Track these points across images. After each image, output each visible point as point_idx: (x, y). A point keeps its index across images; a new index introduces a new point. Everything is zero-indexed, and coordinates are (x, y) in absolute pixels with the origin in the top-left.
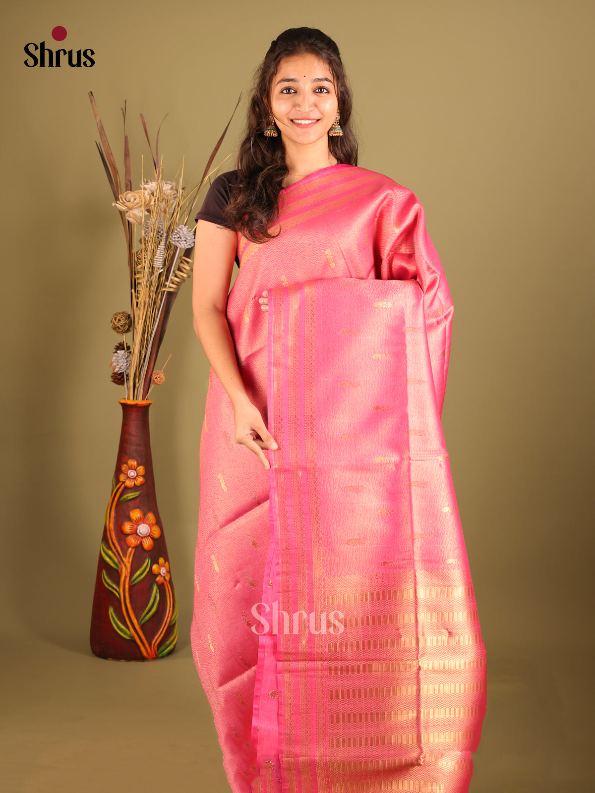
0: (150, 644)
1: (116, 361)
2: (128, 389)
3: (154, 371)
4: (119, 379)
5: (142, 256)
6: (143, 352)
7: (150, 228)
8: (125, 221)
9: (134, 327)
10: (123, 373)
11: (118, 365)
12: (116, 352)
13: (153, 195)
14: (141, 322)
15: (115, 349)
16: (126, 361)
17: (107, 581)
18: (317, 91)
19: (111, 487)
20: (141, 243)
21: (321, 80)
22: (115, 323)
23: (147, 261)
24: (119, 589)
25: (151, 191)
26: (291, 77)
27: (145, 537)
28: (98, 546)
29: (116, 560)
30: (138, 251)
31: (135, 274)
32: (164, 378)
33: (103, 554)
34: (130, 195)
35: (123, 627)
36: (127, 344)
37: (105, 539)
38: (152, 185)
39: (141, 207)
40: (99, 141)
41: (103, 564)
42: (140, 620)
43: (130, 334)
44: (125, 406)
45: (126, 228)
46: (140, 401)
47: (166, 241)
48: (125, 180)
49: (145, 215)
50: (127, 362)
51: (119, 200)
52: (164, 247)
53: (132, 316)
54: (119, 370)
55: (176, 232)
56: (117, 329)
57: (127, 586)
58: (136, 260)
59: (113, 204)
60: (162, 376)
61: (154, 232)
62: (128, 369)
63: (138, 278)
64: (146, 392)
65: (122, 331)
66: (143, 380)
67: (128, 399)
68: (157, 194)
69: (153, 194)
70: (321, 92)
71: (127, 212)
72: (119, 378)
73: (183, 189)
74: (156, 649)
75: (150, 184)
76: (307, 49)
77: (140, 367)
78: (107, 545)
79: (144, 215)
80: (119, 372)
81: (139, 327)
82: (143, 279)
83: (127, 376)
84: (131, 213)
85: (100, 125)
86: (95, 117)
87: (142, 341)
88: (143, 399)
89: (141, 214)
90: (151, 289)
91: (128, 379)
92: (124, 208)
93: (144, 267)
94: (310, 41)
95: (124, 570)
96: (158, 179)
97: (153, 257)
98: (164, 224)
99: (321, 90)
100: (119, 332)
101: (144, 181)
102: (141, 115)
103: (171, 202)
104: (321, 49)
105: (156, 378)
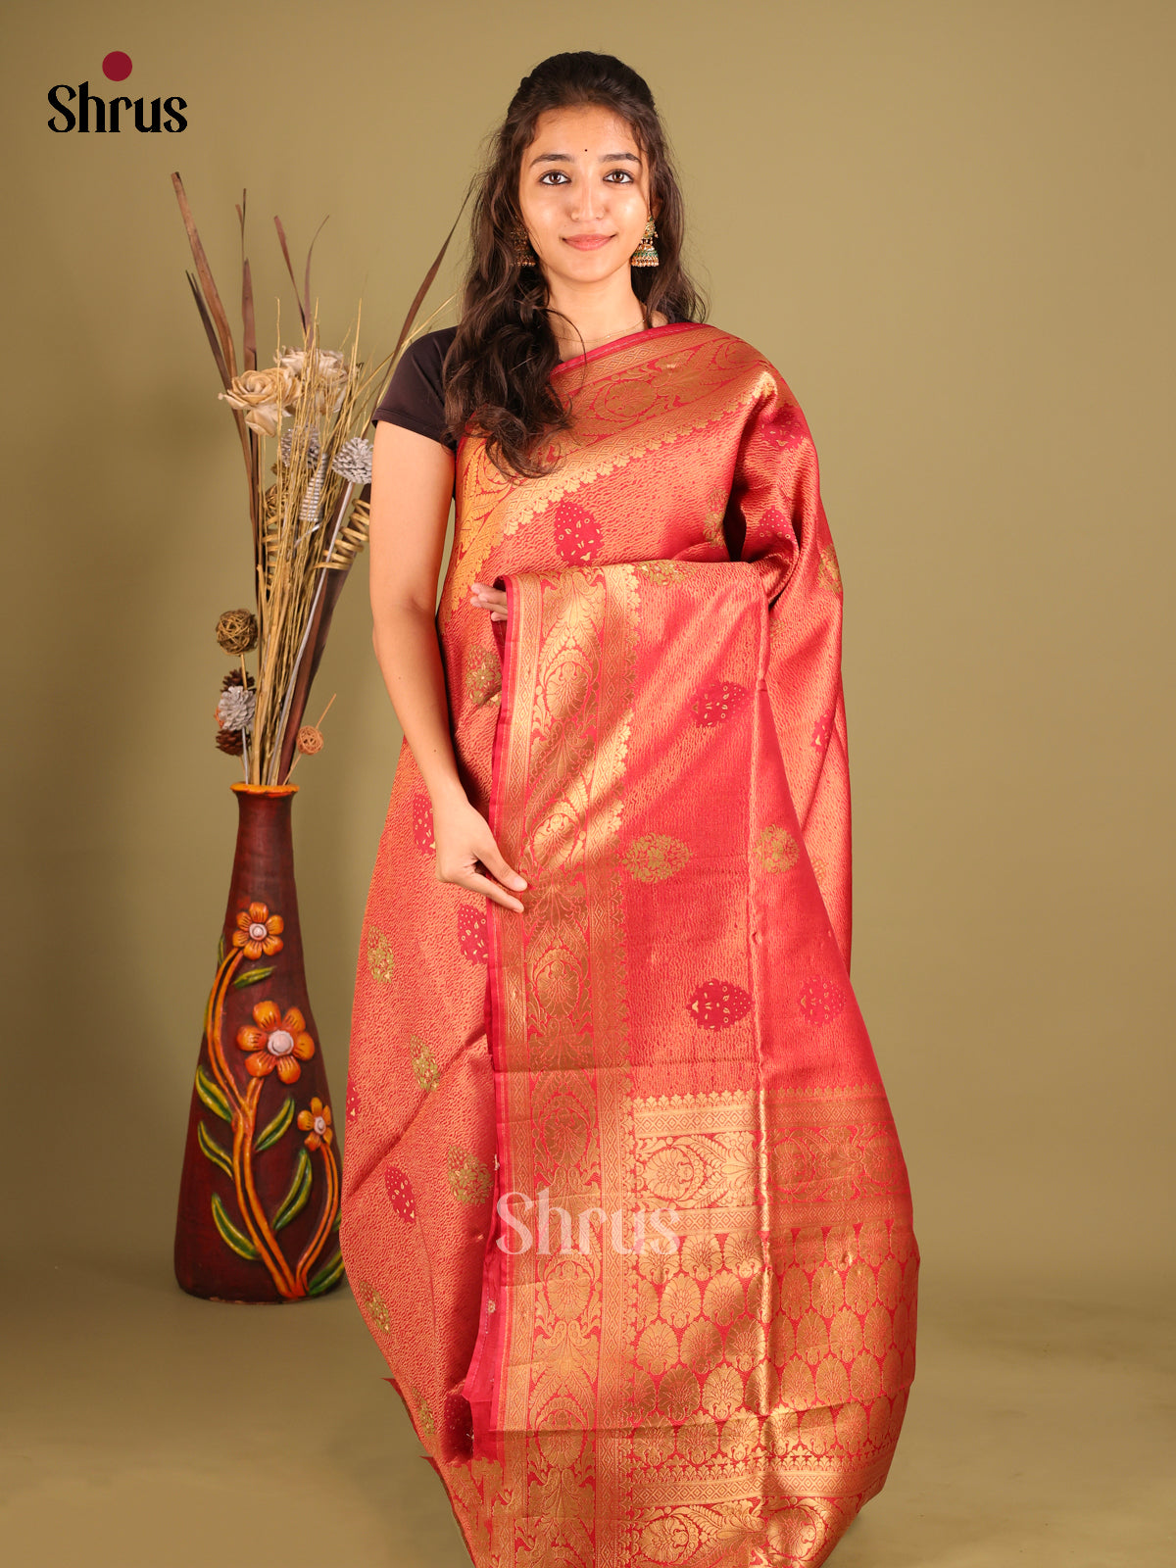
0: (293, 1270)
1: (226, 708)
2: (251, 762)
3: (302, 728)
4: (232, 744)
5: (278, 499)
6: (280, 691)
7: (293, 444)
8: (244, 430)
9: (262, 639)
10: (241, 731)
11: (229, 715)
12: (226, 690)
13: (300, 379)
14: (276, 630)
15: (224, 682)
16: (245, 707)
17: (209, 1143)
18: (610, 178)
19: (216, 958)
20: (276, 473)
21: (617, 157)
22: (225, 632)
23: (288, 509)
24: (232, 1160)
25: (295, 370)
26: (560, 152)
27: (285, 1056)
28: (188, 1074)
29: (225, 1102)
30: (270, 490)
31: (264, 535)
32: (321, 742)
33: (201, 1090)
34: (254, 378)
35: (239, 1236)
36: (247, 673)
37: (204, 1061)
38: (298, 359)
39: (275, 402)
40: (193, 270)
41: (199, 1111)
42: (274, 1221)
43: (254, 654)
44: (244, 797)
45: (246, 442)
46: (273, 787)
47: (326, 469)
48: (245, 346)
49: (284, 419)
50: (247, 709)
51: (231, 388)
52: (321, 481)
53: (258, 618)
54: (231, 726)
55: (344, 450)
56: (229, 643)
57: (247, 1155)
58: (266, 506)
59: (221, 397)
60: (318, 738)
61: (301, 452)
62: (249, 723)
63: (269, 543)
64: (285, 768)
65: (238, 649)
66: (281, 746)
67: (249, 783)
68: (307, 375)
69: (299, 376)
70: (618, 181)
71: (248, 411)
72: (232, 742)
73: (358, 365)
74: (305, 1278)
75: (293, 355)
76: (590, 98)
77: (273, 718)
78: (207, 1074)
79: (281, 417)
80: (232, 729)
81: (272, 641)
82: (279, 544)
83: (248, 736)
84: (255, 413)
85: (195, 238)
86: (185, 222)
87: (277, 669)
88: (280, 783)
89: (275, 417)
90: (296, 565)
91: (249, 744)
92: (242, 404)
93: (282, 521)
94: (596, 82)
95: (241, 1123)
96: (309, 347)
97: (299, 500)
98: (322, 437)
99: (618, 177)
100: (232, 650)
101: (281, 350)
102: (276, 218)
103: (335, 392)
104: (617, 97)
105: (305, 742)
